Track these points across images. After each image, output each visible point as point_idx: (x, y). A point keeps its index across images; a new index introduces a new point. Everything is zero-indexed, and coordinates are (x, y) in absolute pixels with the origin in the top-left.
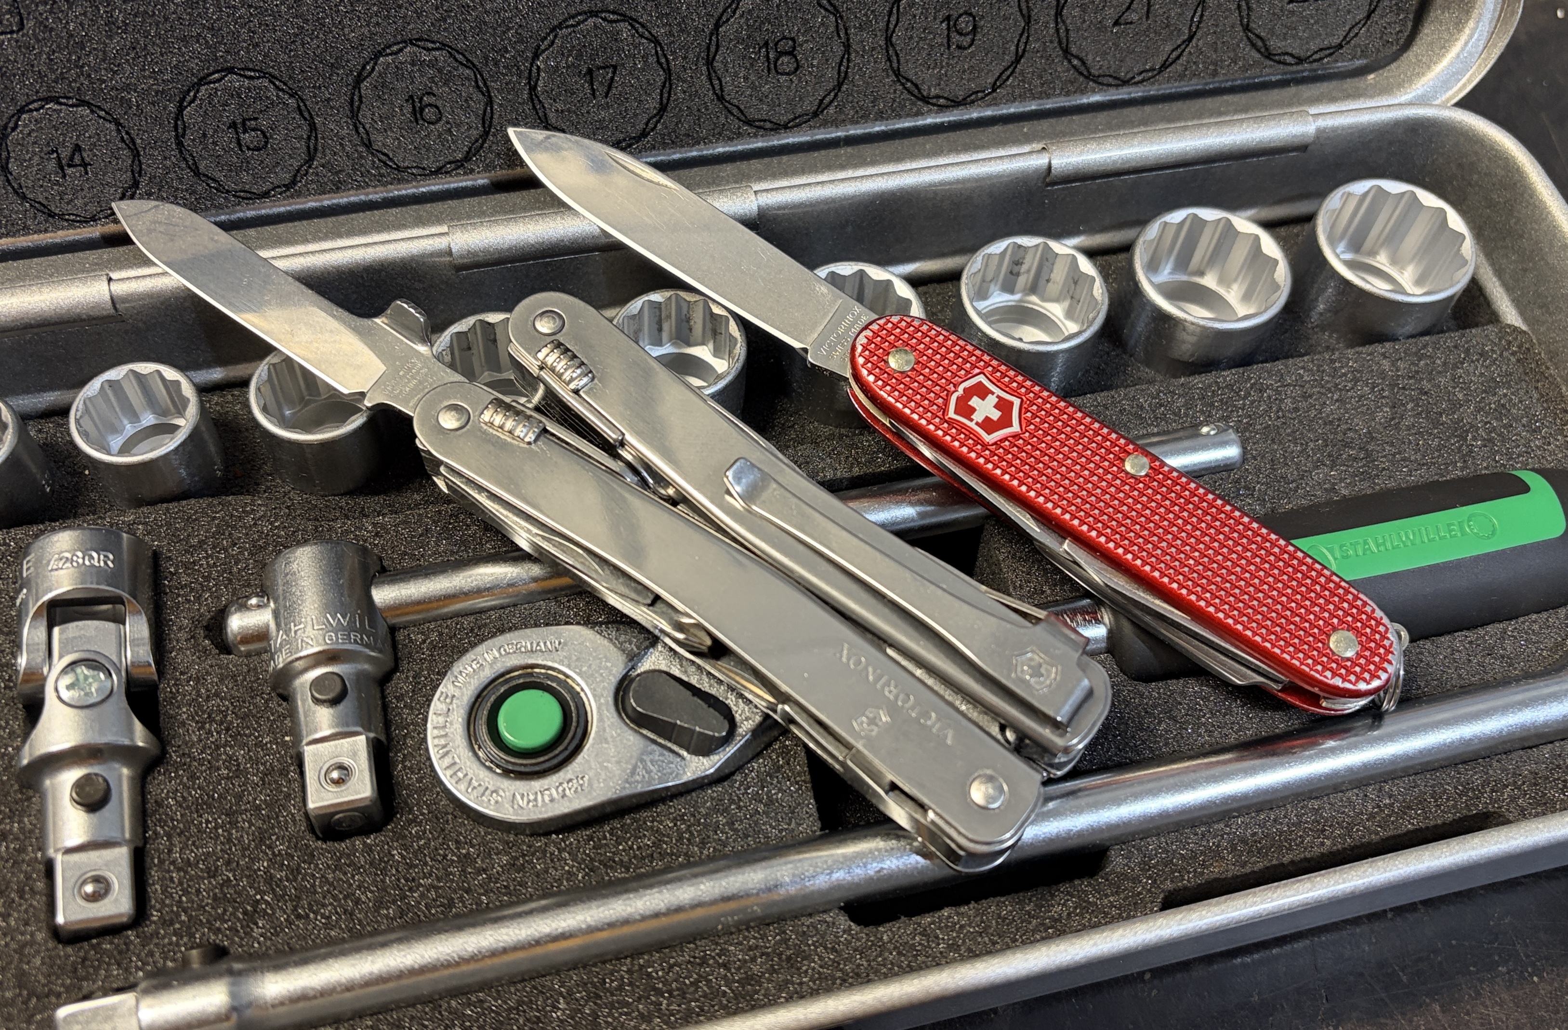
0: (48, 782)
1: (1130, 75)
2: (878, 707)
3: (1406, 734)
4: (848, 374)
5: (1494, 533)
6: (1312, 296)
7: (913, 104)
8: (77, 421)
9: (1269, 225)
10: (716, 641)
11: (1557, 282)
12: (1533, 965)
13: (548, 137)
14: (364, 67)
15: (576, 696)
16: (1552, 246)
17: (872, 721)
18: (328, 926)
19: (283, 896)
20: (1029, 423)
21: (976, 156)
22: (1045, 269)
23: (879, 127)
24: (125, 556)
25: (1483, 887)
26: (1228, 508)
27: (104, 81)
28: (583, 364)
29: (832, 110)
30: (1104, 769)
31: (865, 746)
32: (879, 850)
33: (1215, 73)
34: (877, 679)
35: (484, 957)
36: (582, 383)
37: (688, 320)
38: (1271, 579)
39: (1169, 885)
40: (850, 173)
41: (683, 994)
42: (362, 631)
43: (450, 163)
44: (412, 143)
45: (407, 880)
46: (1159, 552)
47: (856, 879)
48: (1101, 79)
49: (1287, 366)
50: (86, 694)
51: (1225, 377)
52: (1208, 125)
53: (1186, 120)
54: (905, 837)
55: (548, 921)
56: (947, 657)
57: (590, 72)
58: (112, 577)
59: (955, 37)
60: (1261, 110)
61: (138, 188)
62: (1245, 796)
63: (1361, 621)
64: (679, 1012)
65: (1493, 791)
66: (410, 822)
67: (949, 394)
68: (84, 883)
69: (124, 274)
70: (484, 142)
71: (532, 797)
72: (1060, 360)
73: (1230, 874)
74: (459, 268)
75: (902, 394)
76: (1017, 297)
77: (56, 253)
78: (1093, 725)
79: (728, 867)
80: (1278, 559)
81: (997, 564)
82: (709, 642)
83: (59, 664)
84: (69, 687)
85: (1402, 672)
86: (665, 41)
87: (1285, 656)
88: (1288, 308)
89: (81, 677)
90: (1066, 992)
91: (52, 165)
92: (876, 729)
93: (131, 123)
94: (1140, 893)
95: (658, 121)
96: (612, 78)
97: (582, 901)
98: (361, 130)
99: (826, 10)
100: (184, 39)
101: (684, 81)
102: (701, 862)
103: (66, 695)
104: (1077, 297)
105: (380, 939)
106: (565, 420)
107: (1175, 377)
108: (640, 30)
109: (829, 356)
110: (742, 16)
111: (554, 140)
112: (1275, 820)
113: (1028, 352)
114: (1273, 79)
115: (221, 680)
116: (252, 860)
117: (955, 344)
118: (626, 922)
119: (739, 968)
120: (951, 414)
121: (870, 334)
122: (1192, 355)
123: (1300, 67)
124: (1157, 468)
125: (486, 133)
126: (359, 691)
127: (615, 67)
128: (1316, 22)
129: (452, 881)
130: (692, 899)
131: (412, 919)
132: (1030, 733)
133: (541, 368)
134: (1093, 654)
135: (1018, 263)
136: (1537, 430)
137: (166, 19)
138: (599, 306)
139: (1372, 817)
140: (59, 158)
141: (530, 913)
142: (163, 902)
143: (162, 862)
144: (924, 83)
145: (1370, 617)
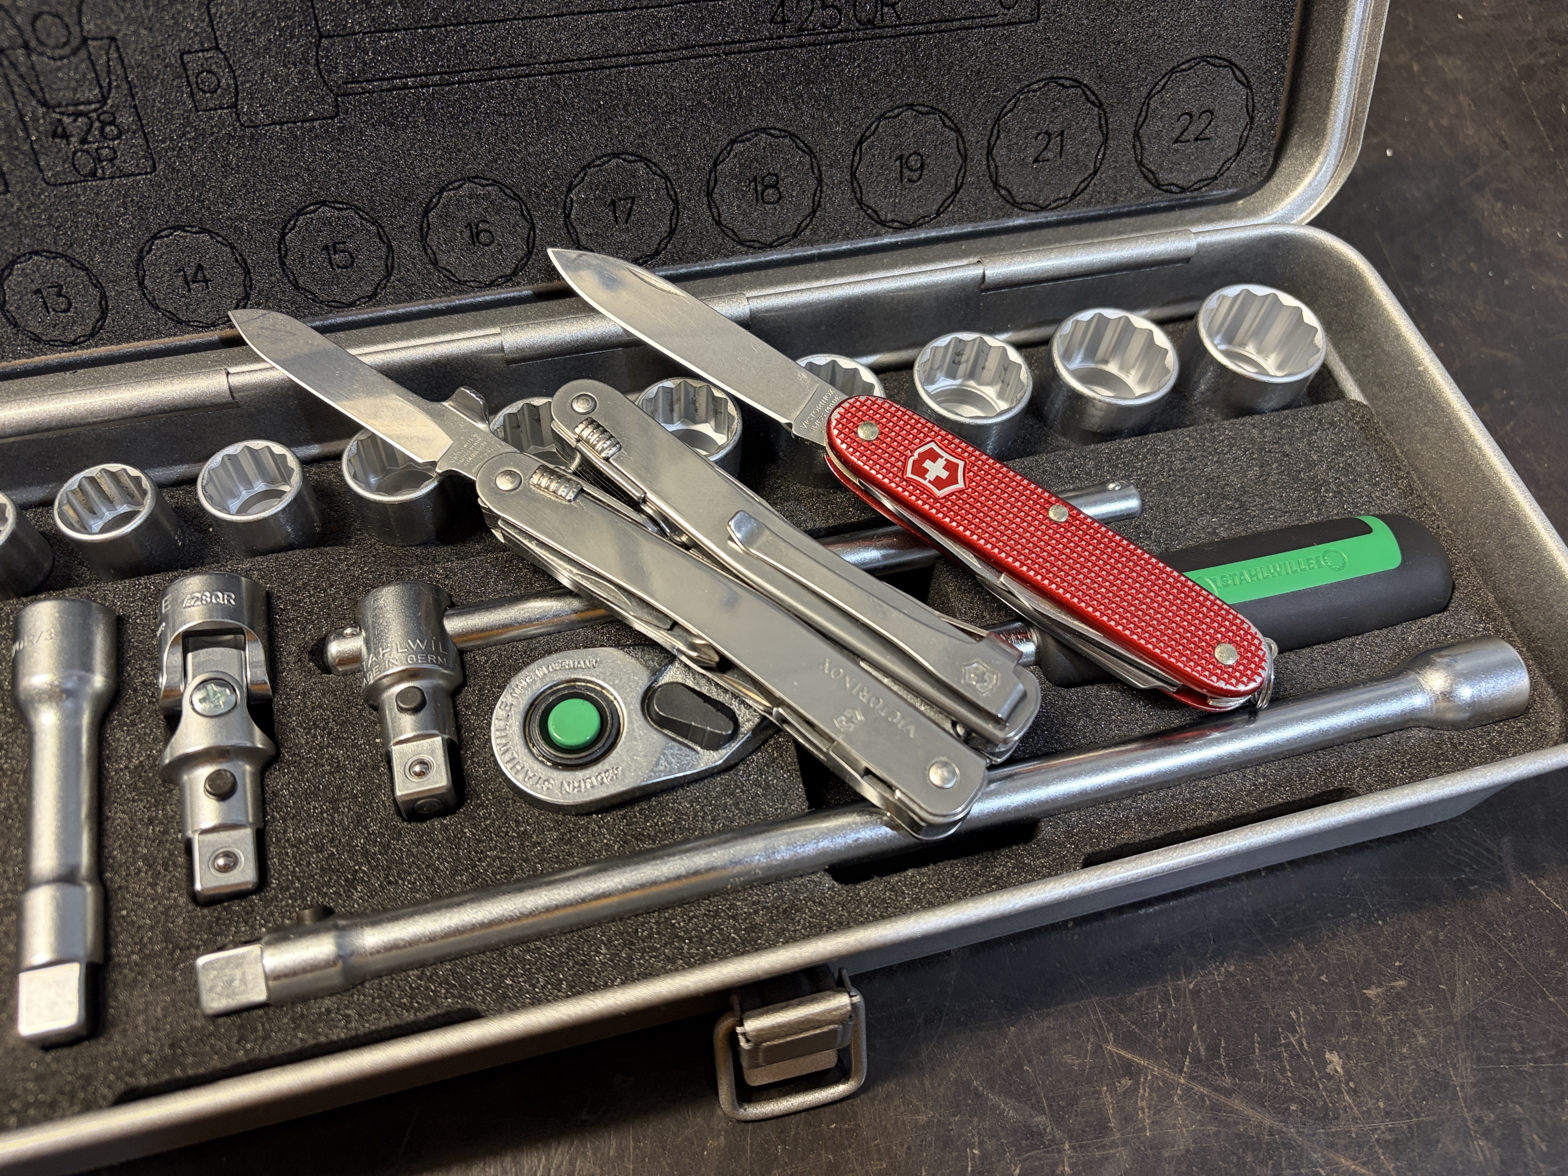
0: (185, 777)
1: (1047, 202)
2: (854, 709)
3: (1276, 726)
4: (825, 444)
5: (1344, 565)
6: (1195, 379)
7: (873, 227)
8: (203, 487)
9: (1160, 323)
10: (722, 657)
11: (1391, 365)
12: (1378, 911)
13: (580, 256)
14: (431, 200)
15: (610, 703)
16: (1387, 336)
17: (850, 720)
18: (413, 890)
19: (377, 867)
20: (972, 481)
21: (924, 268)
22: (981, 358)
23: (845, 246)
24: (244, 595)
25: (1337, 850)
26: (1132, 547)
27: (221, 213)
28: (612, 436)
29: (808, 232)
30: (1034, 757)
31: (844, 739)
32: (856, 824)
33: (1115, 201)
34: (853, 686)
35: (540, 913)
36: (611, 452)
37: (694, 402)
38: (1167, 603)
39: (1088, 849)
40: (823, 283)
41: (700, 941)
42: (437, 653)
43: (501, 277)
44: (470, 261)
45: (476, 852)
46: (1077, 582)
47: (838, 847)
48: (1023, 206)
49: (1176, 435)
50: (215, 706)
51: (1126, 444)
52: (1111, 242)
53: (1092, 238)
54: (876, 813)
55: (591, 883)
56: (909, 668)
57: (613, 202)
58: (233, 613)
59: (907, 173)
60: (1153, 230)
61: (249, 299)
62: (1148, 778)
63: (1239, 636)
64: (697, 954)
65: (1345, 771)
66: (478, 806)
67: (907, 458)
68: (217, 857)
69: (239, 369)
70: (528, 260)
71: (576, 785)
72: (994, 432)
73: (1137, 840)
74: (509, 362)
75: (869, 459)
76: (958, 382)
77: (184, 353)
78: (1027, 721)
79: (735, 839)
80: (1173, 587)
81: (946, 595)
82: (717, 658)
83: (193, 683)
84: (202, 701)
85: (1273, 677)
86: (673, 177)
87: (1179, 664)
88: (1175, 389)
89: (211, 693)
90: (1005, 937)
91: (179, 281)
92: (853, 726)
93: (244, 247)
94: (1065, 856)
95: (668, 242)
96: (631, 208)
97: (618, 867)
98: (429, 251)
99: (803, 151)
100: (285, 178)
101: (689, 210)
102: (713, 835)
103: (199, 707)
104: (1007, 381)
105: (456, 899)
106: (598, 483)
107: (1086, 444)
108: (654, 168)
109: (809, 429)
110: (735, 156)
111: (584, 258)
112: (1172, 797)
113: (969, 425)
114: (1162, 205)
115: (324, 694)
116: (351, 838)
117: (911, 418)
118: (654, 883)
119: (745, 919)
120: (909, 474)
121: (842, 410)
122: (1100, 427)
123: (1183, 195)
124: (1075, 515)
125: (529, 253)
126: (436, 701)
127: (633, 199)
128: (1196, 159)
129: (513, 852)
130: (707, 864)
131: (481, 883)
132: (975, 727)
133: (578, 441)
134: (1026, 666)
135: (959, 354)
136: (1377, 484)
137: (271, 162)
138: (624, 392)
139: (1250, 793)
140: (185, 276)
141: (577, 877)
142: (280, 873)
143: (278, 840)
144: (881, 209)
145: (1247, 633)
